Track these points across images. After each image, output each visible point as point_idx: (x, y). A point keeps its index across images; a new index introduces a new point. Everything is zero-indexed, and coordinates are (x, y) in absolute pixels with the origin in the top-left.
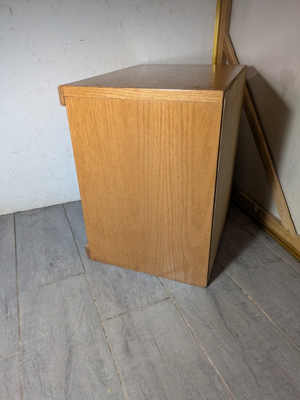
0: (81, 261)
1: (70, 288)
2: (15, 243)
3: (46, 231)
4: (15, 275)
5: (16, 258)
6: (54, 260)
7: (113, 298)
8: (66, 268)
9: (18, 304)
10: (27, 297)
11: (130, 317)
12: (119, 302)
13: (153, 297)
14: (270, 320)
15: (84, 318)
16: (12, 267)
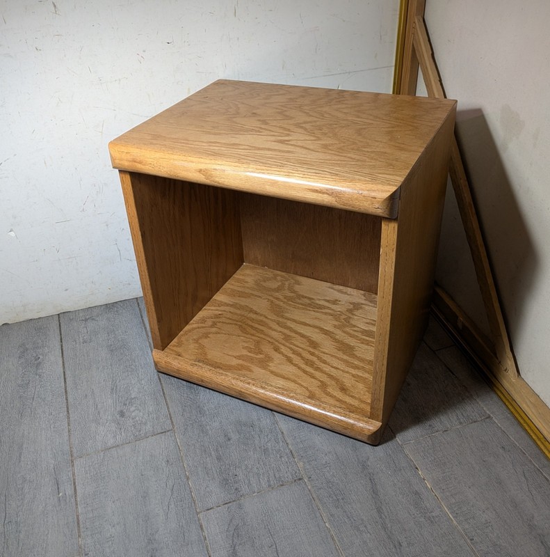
0: (168, 408)
1: (151, 456)
2: (64, 372)
3: (112, 351)
4: (67, 430)
5: (67, 400)
6: (125, 404)
7: (216, 475)
8: (144, 420)
9: (74, 479)
10: (87, 469)
11: (240, 507)
12: (225, 483)
13: (277, 476)
14: (455, 522)
15: (173, 506)
16: (61, 415)
